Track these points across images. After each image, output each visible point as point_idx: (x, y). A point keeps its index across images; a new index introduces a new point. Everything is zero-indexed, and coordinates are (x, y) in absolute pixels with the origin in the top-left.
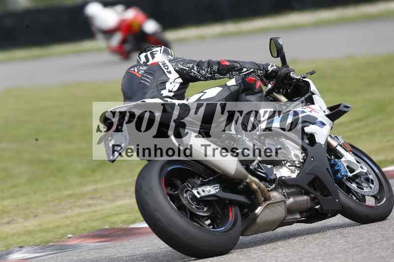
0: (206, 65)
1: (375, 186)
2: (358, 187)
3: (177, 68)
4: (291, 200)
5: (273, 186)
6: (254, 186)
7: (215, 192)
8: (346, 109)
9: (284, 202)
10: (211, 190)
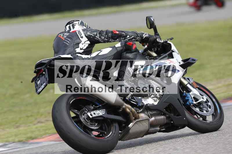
0: (105, 33)
1: (212, 109)
2: (200, 110)
3: (86, 35)
4: (153, 119)
5: (141, 110)
6: (128, 110)
7: (102, 114)
8: (193, 62)
9: (148, 120)
10: (100, 113)
